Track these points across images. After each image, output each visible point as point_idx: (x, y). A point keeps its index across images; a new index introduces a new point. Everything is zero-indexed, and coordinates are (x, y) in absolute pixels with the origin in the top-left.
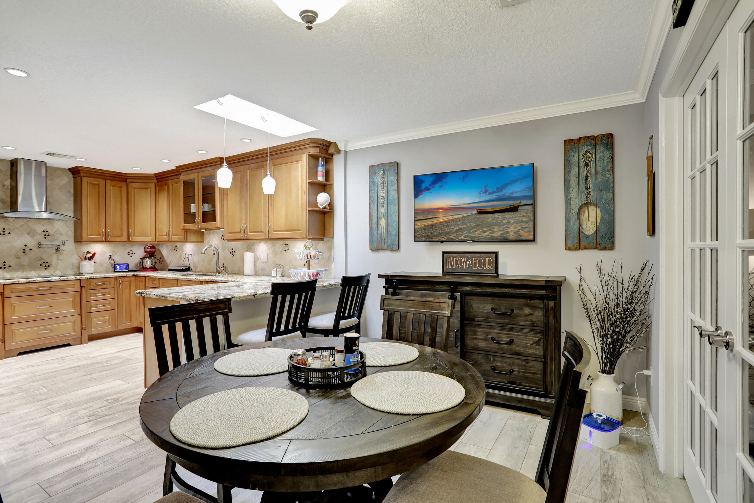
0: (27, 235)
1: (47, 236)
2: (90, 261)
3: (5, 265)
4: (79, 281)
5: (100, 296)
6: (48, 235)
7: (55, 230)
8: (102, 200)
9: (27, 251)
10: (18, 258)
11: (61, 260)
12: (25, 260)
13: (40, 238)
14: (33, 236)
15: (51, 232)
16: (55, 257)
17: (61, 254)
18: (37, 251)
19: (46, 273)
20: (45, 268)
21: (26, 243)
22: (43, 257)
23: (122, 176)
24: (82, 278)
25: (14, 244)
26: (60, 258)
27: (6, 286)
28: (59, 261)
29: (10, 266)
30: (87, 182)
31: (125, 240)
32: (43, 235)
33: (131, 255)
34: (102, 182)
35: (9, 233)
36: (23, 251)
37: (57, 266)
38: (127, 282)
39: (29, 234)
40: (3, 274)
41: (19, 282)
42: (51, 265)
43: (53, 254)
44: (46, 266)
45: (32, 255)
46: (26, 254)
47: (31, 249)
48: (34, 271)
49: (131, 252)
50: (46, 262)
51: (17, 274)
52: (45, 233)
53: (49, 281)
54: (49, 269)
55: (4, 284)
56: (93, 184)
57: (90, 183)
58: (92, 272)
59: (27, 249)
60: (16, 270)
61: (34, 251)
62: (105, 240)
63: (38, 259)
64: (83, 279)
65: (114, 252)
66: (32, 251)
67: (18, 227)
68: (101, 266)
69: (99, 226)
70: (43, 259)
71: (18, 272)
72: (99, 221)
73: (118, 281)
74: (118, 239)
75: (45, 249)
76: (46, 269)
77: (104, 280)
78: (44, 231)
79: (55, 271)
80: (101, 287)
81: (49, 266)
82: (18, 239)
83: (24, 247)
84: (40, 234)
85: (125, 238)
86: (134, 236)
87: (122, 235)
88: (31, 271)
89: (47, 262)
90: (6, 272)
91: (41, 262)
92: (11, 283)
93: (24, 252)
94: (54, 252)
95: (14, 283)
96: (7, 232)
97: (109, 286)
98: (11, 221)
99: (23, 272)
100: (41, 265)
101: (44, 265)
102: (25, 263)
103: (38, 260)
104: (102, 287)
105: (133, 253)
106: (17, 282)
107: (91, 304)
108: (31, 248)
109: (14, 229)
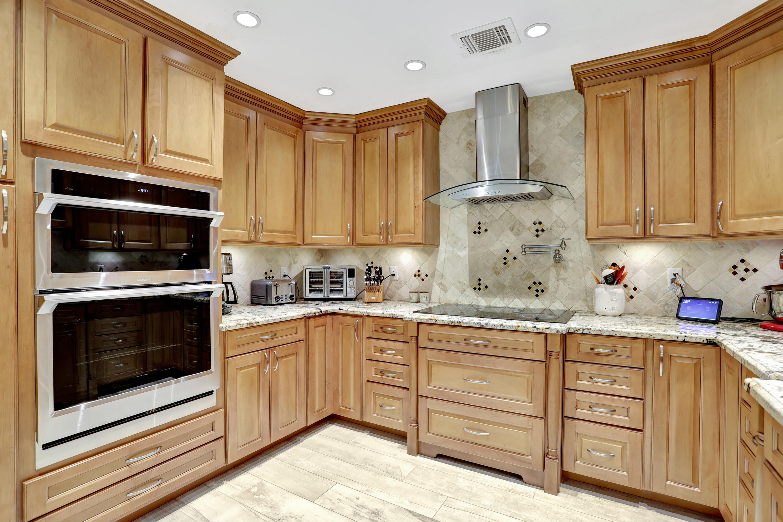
0: (509, 232)
1: (540, 233)
2: (611, 286)
3: (480, 284)
4: (544, 336)
5: (601, 384)
6: (543, 231)
7: (554, 219)
8: (635, 132)
9: (509, 261)
10: (497, 273)
11: (564, 280)
12: (506, 277)
13: (529, 237)
14: (517, 234)
15: (546, 225)
16: (553, 273)
17: (565, 268)
18: (523, 262)
19: (536, 304)
20: (536, 293)
21: (508, 246)
22: (533, 272)
23: (692, 50)
24: (548, 331)
25: (492, 249)
26: (561, 276)
27: (421, 326)
28: (561, 282)
29: (486, 287)
30: (597, 98)
31: (706, 230)
32: (534, 231)
33: (742, 274)
34: (634, 85)
35: (486, 230)
36: (504, 261)
37: (556, 293)
38: (690, 362)
39: (512, 229)
40: (477, 300)
41: (437, 323)
42: (546, 288)
43: (551, 266)
44: (537, 291)
45: (516, 268)
46: (508, 266)
47: (515, 258)
48: (518, 298)
49: (741, 267)
50: (537, 282)
51: (495, 301)
52: (538, 226)
53: (483, 328)
54: (542, 296)
55: (418, 323)
56: (610, 97)
57: (603, 98)
58: (617, 312)
59: (510, 258)
60: (494, 295)
61: (520, 261)
62: (642, 235)
63: (525, 276)
64: (551, 334)
65: (689, 265)
66: (516, 260)
67: (497, 219)
68: (651, 299)
69: (627, 198)
70: (533, 277)
71: (496, 297)
72: (628, 187)
73: (656, 351)
74: (683, 229)
75: (538, 256)
76: (537, 296)
77: (613, 342)
78: (535, 223)
79: (552, 302)
80: (604, 360)
81: (542, 291)
82: (498, 240)
83: (506, 255)
84: (529, 229)
85: (703, 226)
86: (735, 216)
87: (695, 219)
88: (515, 298)
89: (540, 283)
90: (482, 297)
91: (530, 283)
92: (426, 322)
93: (505, 263)
94: (551, 264)
95: (430, 322)
96: (483, 228)
97: (628, 363)
98: (488, 209)
99: (503, 298)
100: (530, 288)
101: (534, 288)
102: (506, 283)
103: (526, 279)
104: (608, 361)
105: (751, 269)
106: (433, 322)
107: (578, 398)
108: (515, 255)
109: (492, 222)
